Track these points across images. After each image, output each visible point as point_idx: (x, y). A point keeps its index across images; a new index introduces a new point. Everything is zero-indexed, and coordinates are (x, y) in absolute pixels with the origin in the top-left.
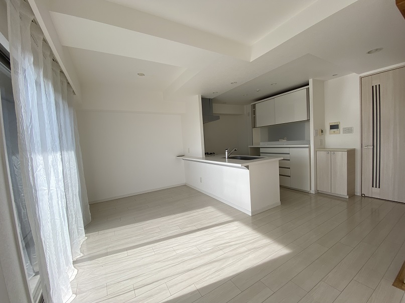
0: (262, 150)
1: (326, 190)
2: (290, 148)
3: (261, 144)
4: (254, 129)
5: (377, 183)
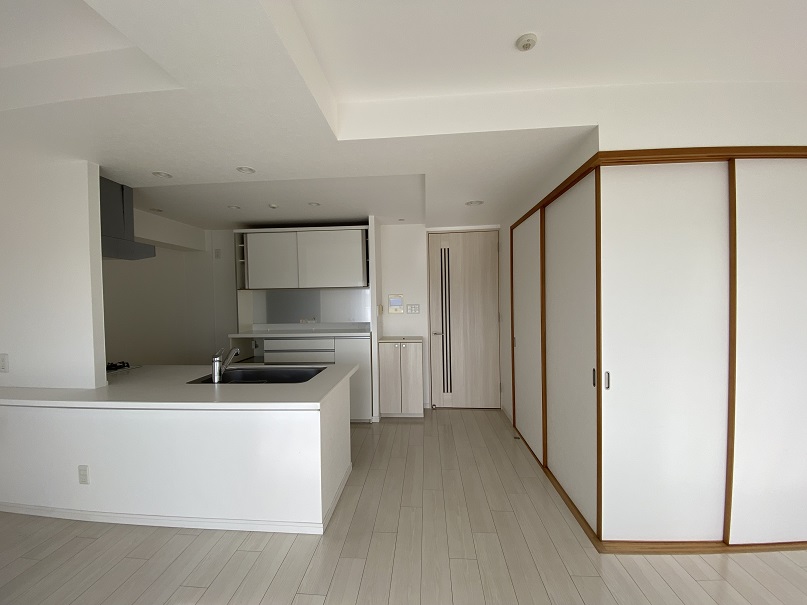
0: (268, 345)
1: (394, 411)
2: (335, 338)
3: (255, 328)
4: (240, 293)
5: (448, 386)
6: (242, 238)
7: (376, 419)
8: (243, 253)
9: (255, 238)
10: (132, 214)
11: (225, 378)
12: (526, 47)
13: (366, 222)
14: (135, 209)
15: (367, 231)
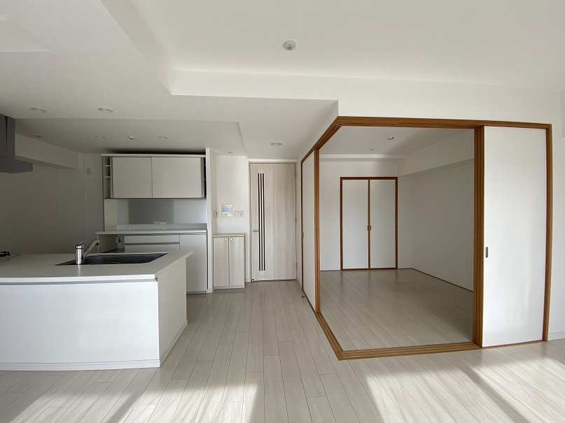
0: (127, 240)
1: (223, 284)
2: (179, 234)
3: (118, 227)
4: (106, 201)
5: (262, 266)
6: (109, 160)
7: (210, 290)
8: (109, 172)
9: (119, 161)
10: (14, 138)
11: (86, 261)
12: (290, 48)
13: (204, 153)
14: (16, 135)
15: (205, 159)
